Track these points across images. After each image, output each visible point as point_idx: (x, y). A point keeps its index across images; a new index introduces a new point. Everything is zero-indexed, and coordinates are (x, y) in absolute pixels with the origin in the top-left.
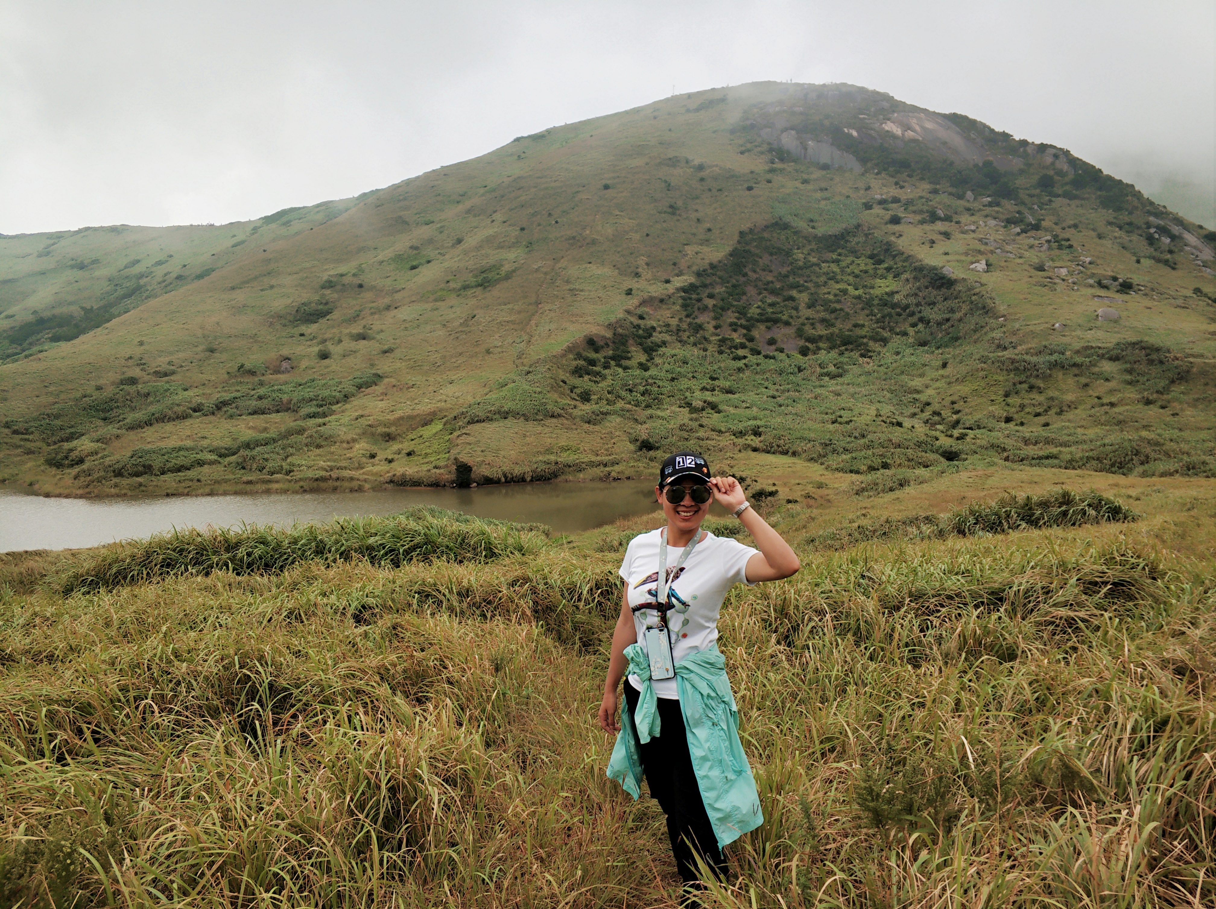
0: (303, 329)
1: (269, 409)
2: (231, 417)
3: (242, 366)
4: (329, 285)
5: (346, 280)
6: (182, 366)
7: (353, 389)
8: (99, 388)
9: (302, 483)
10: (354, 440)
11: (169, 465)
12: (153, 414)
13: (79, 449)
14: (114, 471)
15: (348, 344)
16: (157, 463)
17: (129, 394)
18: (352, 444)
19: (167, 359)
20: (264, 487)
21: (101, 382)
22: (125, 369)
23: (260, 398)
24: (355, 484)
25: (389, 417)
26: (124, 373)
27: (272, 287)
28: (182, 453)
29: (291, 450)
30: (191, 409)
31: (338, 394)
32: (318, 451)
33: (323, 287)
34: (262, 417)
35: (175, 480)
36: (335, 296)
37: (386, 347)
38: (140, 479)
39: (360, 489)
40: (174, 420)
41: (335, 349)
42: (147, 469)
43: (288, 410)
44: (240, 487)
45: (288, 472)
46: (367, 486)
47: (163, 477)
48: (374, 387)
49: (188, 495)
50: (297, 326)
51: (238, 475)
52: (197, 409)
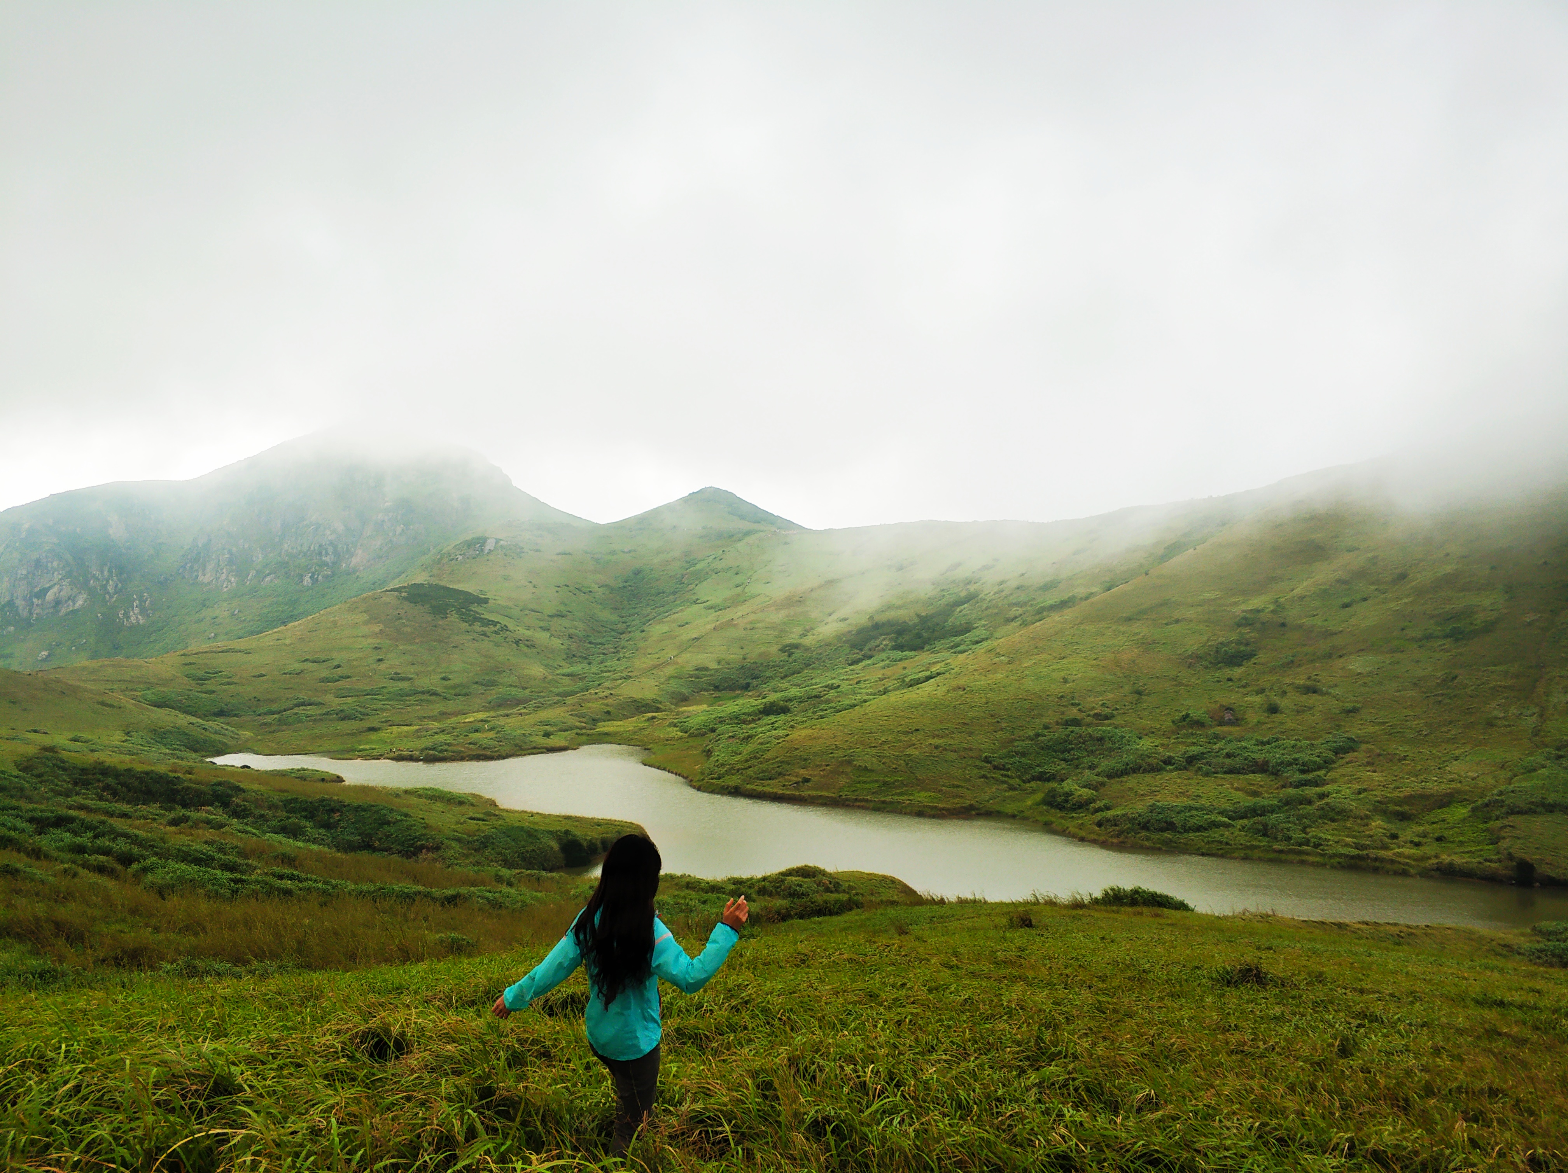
0: (1228, 672)
1: (1244, 769)
2: (1207, 774)
3: (1187, 715)
4: (1246, 622)
5: (1265, 617)
6: (1117, 709)
7: (1331, 755)
9: (1338, 860)
10: (1368, 817)
11: (1189, 824)
12: (1127, 764)
13: (1077, 794)
14: (1139, 824)
15: (1297, 698)
16: (1177, 820)
17: (1080, 736)
18: (1367, 821)
19: (1099, 700)
20: (1297, 858)
22: (1062, 709)
24: (1396, 867)
25: (1396, 794)
26: (1063, 713)
31: (1318, 759)
32: (1334, 825)
33: (1239, 625)
34: (1241, 777)
35: (1202, 840)
36: (1257, 635)
37: (1349, 706)
38: (1167, 835)
39: (1405, 874)
41: (1283, 703)
42: (1170, 826)
44: (1272, 855)
45: (1316, 846)
46: (1412, 871)
47: (1186, 835)
48: (1354, 754)
50: (1220, 668)
51: (1264, 842)
52: (1168, 761)
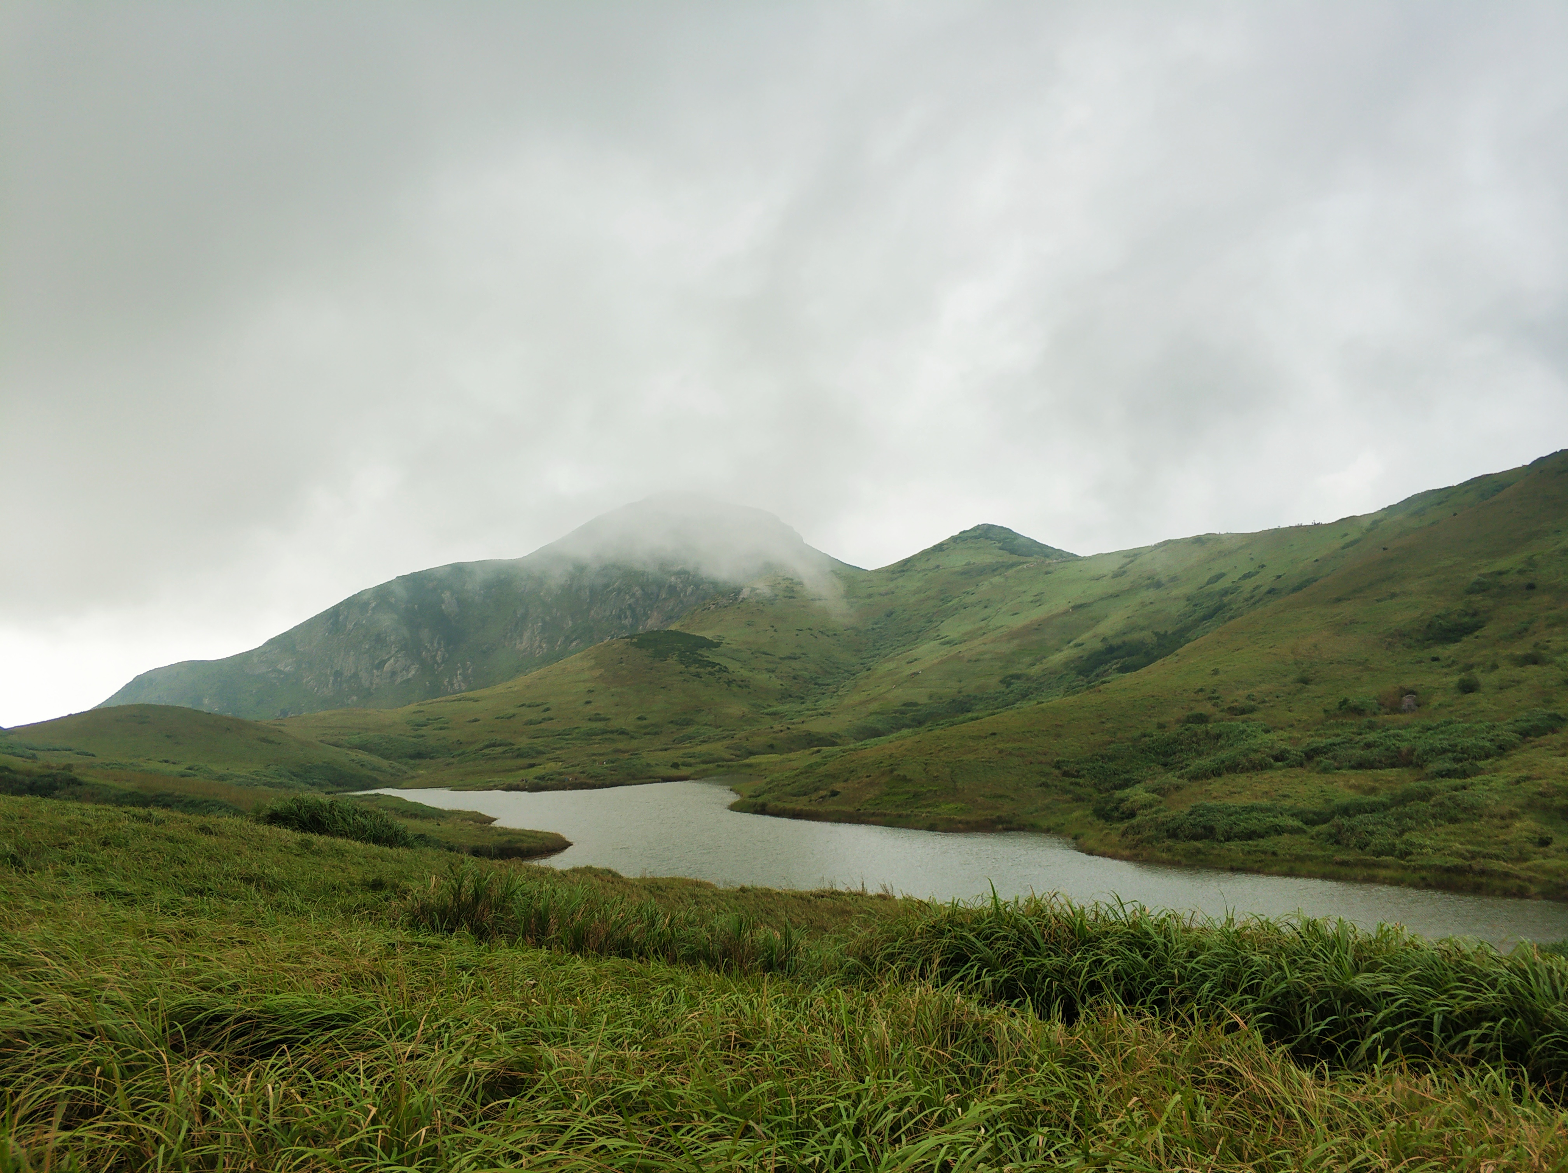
0: (1438, 650)
1: (1380, 762)
2: (1325, 770)
3: (1345, 701)
4: (1480, 588)
5: (1506, 580)
6: (1264, 702)
7: (1514, 737)
8: (1161, 726)
9: (1424, 873)
10: (1513, 815)
11: (1236, 829)
12: (1223, 762)
13: (1132, 800)
14: (1168, 831)
15: (1508, 671)
16: (1221, 824)
17: (1196, 735)
18: (1508, 821)
19: (1246, 693)
20: (1365, 872)
21: (1164, 719)
22: (1193, 705)
23: (1368, 746)
24: (1512, 883)
26: (1192, 709)
27: (1393, 596)
28: (1255, 814)
29: (1409, 822)
30: (1273, 757)
31: (1488, 744)
32: (1452, 827)
33: (1470, 592)
34: (1369, 772)
35: (1243, 850)
36: (1490, 602)
38: (1198, 844)
39: (1521, 894)
40: (1248, 770)
41: (1485, 679)
42: (1209, 832)
43: (1407, 763)
44: (1328, 869)
45: (1404, 854)
46: (1533, 889)
47: (1227, 845)
48: (1550, 736)
49: (1258, 872)
50: (1429, 647)
51: (1331, 849)
52: (1280, 757)
